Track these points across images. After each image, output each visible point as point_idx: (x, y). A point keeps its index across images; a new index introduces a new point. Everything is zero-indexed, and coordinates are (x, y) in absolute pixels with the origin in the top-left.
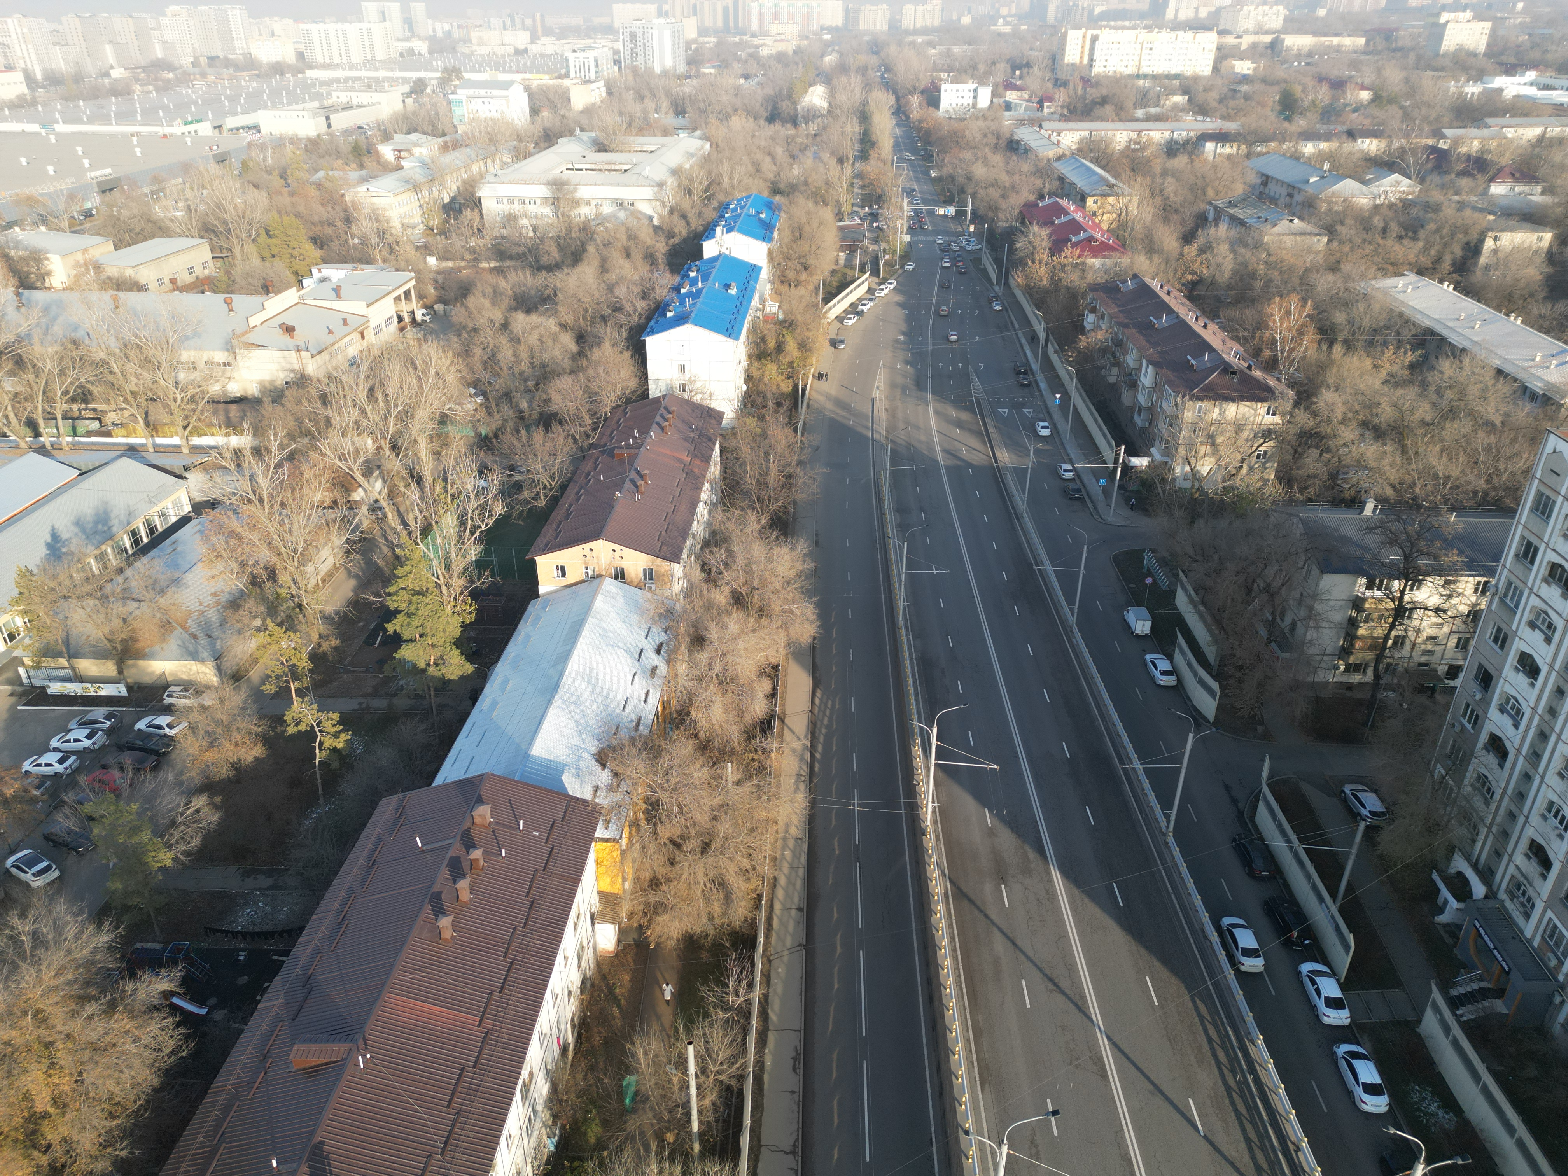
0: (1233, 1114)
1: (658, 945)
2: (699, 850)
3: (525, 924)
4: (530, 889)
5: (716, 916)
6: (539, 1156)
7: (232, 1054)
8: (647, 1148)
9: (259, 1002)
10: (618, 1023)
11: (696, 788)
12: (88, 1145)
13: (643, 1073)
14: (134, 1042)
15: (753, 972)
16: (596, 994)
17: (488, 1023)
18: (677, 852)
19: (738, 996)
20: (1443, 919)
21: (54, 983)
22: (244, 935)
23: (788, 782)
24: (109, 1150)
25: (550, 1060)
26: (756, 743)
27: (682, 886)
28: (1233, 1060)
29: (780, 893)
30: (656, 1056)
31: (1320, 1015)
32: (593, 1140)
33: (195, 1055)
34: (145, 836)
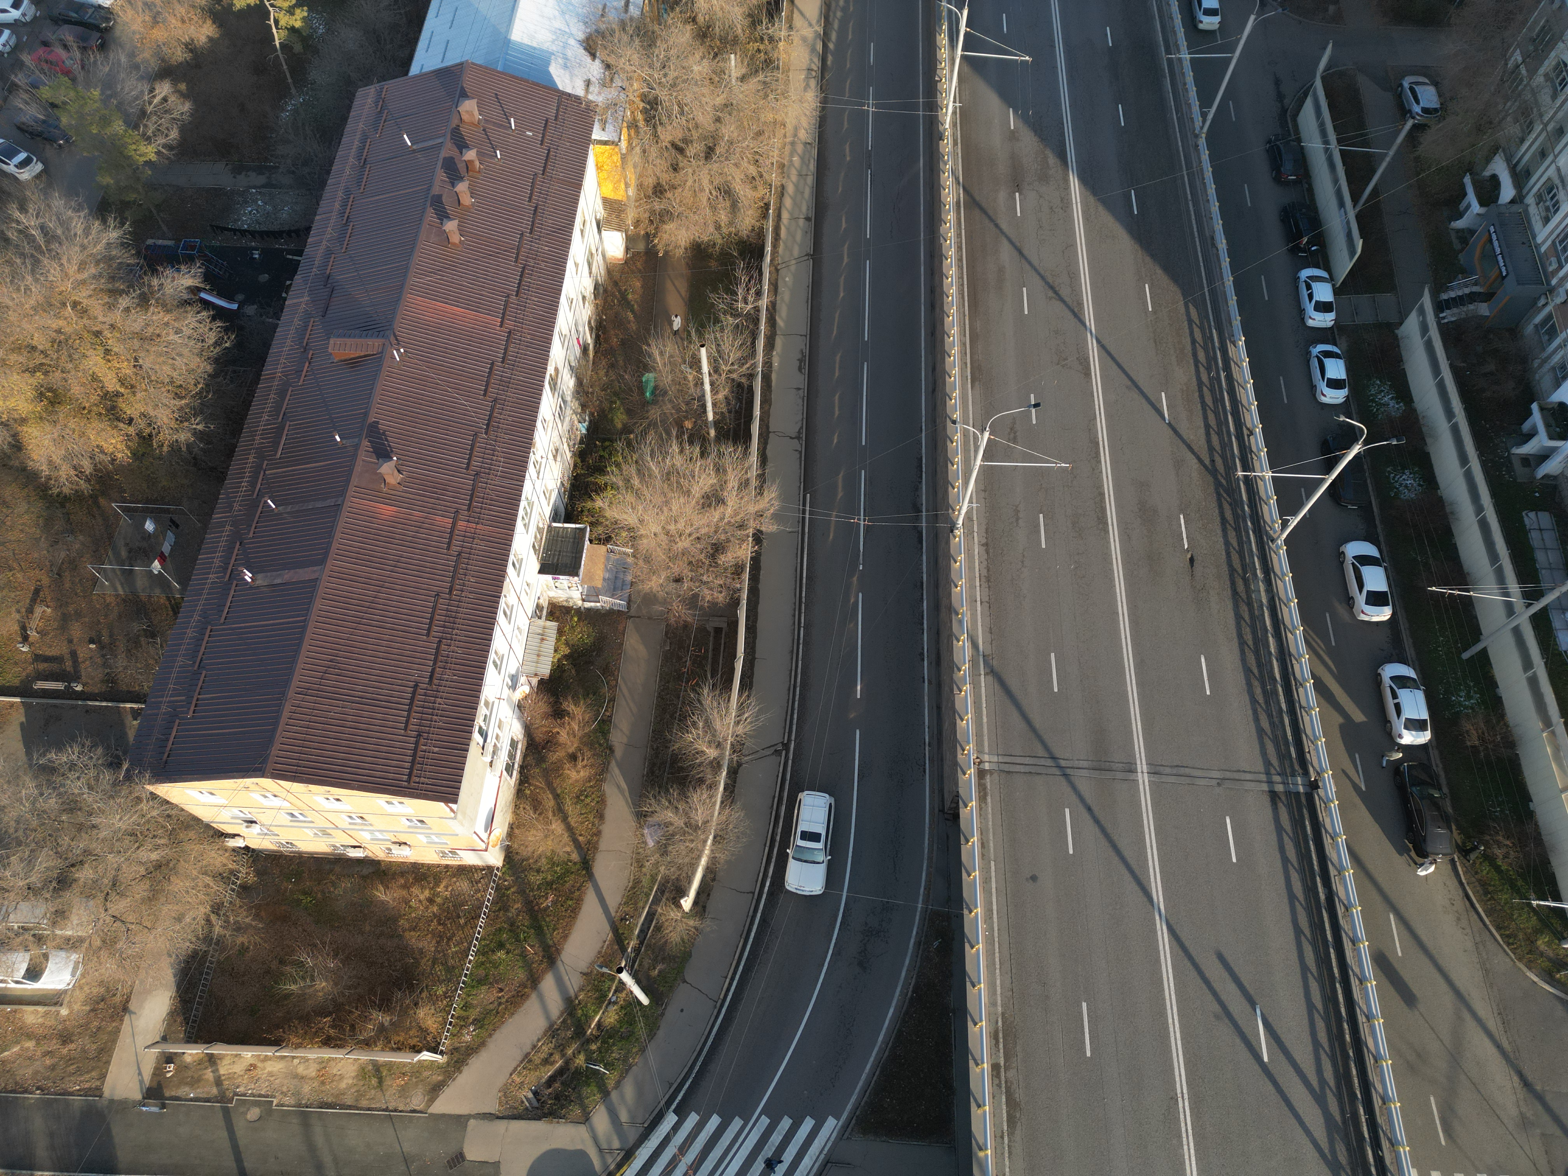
0: (1199, 406)
1: (666, 253)
2: (702, 155)
3: (531, 230)
4: (531, 194)
5: (723, 225)
6: (573, 437)
7: (273, 346)
8: (668, 434)
9: (285, 299)
10: (633, 326)
11: (696, 84)
12: (165, 420)
13: (660, 371)
14: (176, 333)
15: (760, 281)
16: (609, 299)
17: (509, 324)
18: (680, 157)
19: (746, 303)
20: (1459, 224)
21: (80, 277)
22: (253, 234)
23: (797, 78)
24: (186, 424)
25: (572, 358)
26: (761, 29)
27: (687, 193)
28: (1211, 360)
29: (788, 202)
30: (671, 356)
31: (1306, 316)
32: (619, 426)
33: (239, 345)
34: (118, 127)
